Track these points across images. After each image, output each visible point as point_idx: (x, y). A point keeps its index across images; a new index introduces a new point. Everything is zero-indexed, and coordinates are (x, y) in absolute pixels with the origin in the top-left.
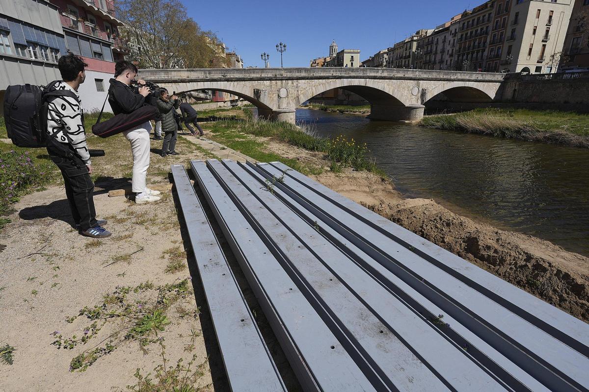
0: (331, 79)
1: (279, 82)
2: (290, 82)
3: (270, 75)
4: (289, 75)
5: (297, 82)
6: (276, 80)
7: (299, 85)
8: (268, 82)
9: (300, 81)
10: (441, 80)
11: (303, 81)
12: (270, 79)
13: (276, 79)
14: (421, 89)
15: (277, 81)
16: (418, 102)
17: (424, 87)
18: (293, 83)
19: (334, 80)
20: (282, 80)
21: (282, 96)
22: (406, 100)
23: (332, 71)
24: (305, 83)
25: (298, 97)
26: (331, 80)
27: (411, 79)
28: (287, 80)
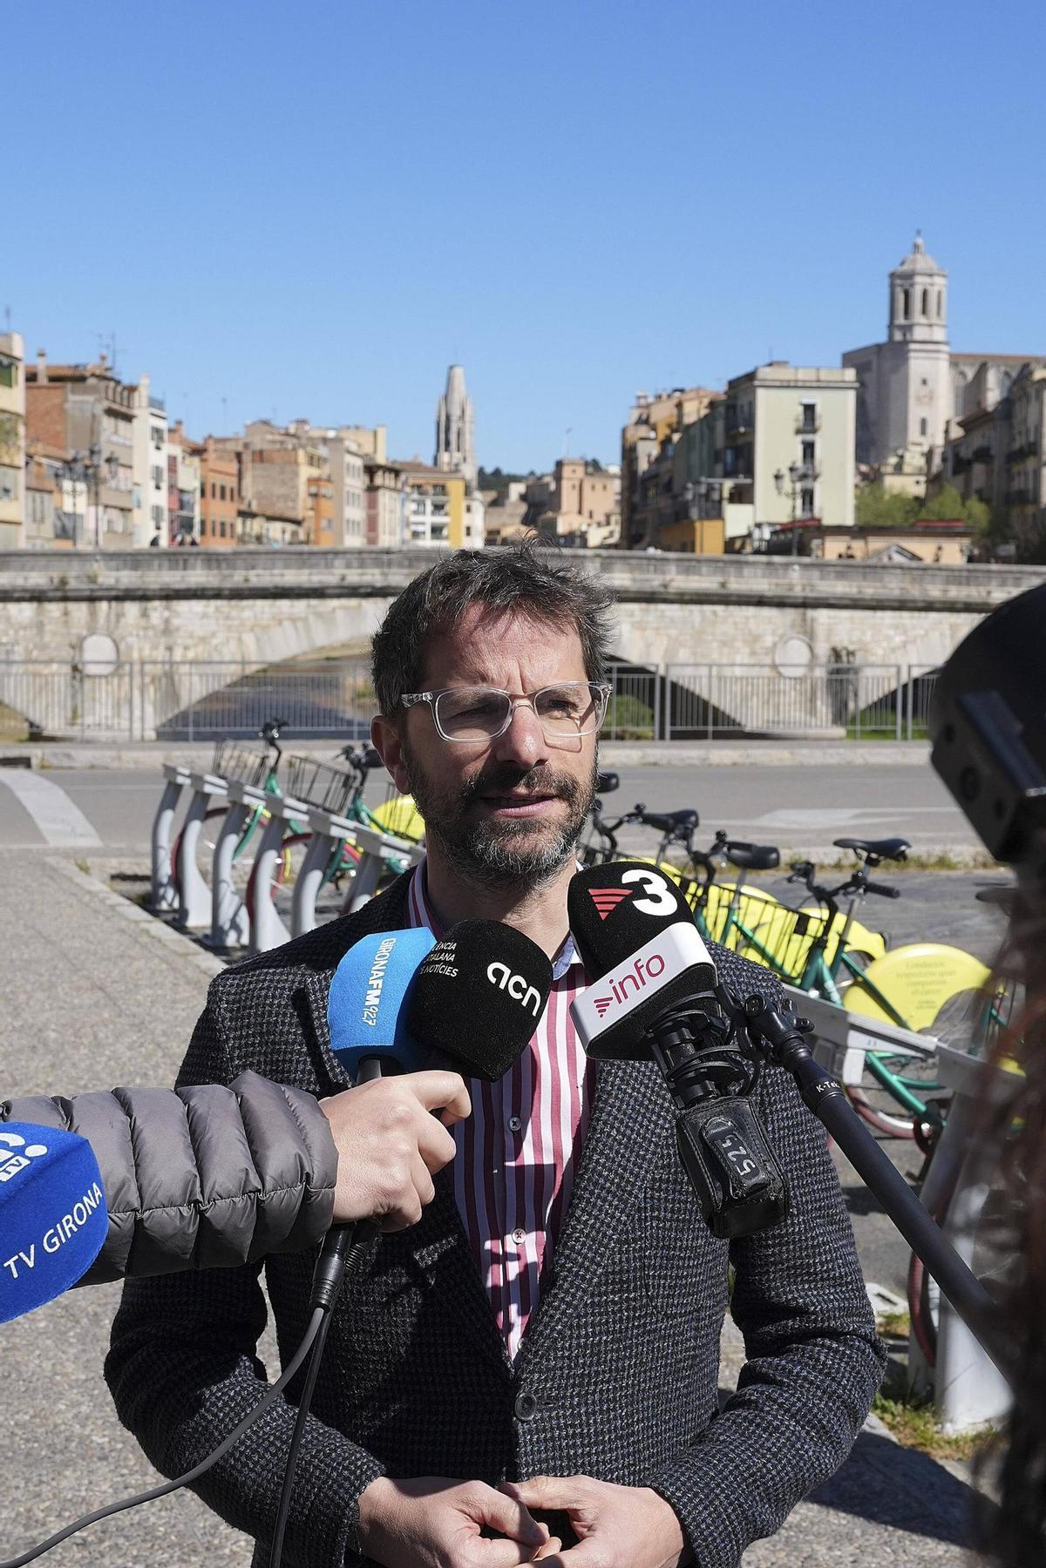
0: (339, 596)
1: (79, 610)
2: (132, 609)
3: (37, 579)
4: (127, 578)
5: (167, 608)
6: (65, 599)
7: (176, 622)
8: (26, 611)
9: (183, 606)
10: (929, 607)
11: (197, 606)
12: (37, 597)
13: (66, 596)
14: (823, 650)
15: (72, 606)
16: (813, 711)
17: (843, 639)
18: (145, 614)
19: (353, 602)
20: (92, 599)
21: (91, 669)
22: (745, 698)
23: (339, 562)
24: (205, 616)
25: (170, 676)
26: (334, 603)
27: (760, 601)
28: (118, 599)
